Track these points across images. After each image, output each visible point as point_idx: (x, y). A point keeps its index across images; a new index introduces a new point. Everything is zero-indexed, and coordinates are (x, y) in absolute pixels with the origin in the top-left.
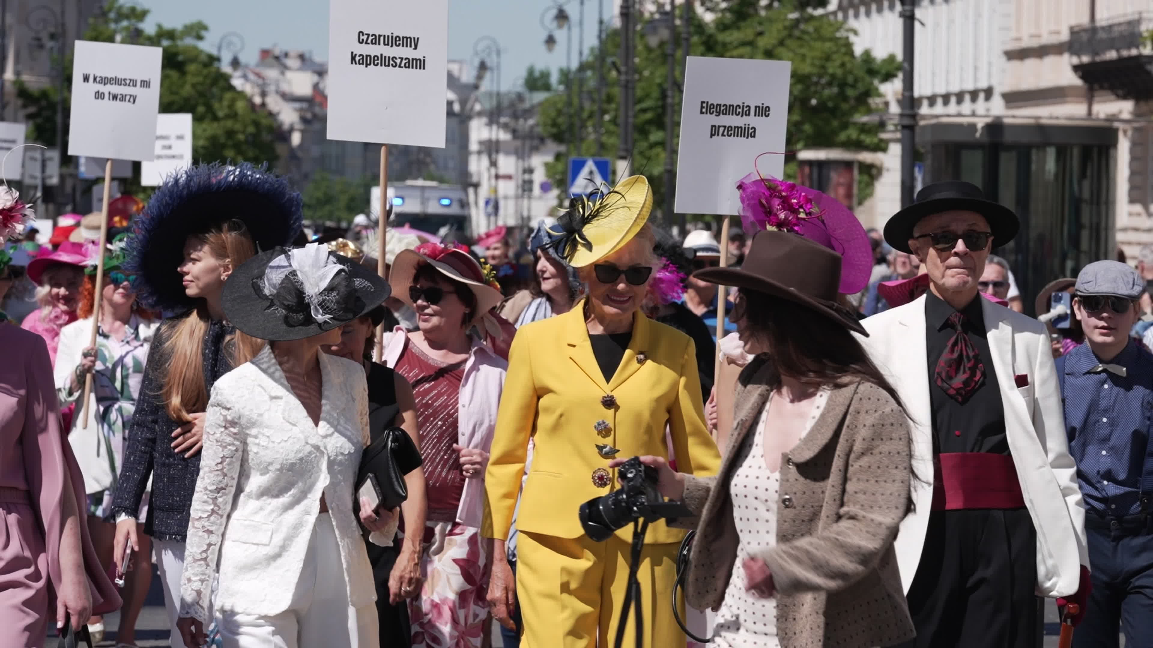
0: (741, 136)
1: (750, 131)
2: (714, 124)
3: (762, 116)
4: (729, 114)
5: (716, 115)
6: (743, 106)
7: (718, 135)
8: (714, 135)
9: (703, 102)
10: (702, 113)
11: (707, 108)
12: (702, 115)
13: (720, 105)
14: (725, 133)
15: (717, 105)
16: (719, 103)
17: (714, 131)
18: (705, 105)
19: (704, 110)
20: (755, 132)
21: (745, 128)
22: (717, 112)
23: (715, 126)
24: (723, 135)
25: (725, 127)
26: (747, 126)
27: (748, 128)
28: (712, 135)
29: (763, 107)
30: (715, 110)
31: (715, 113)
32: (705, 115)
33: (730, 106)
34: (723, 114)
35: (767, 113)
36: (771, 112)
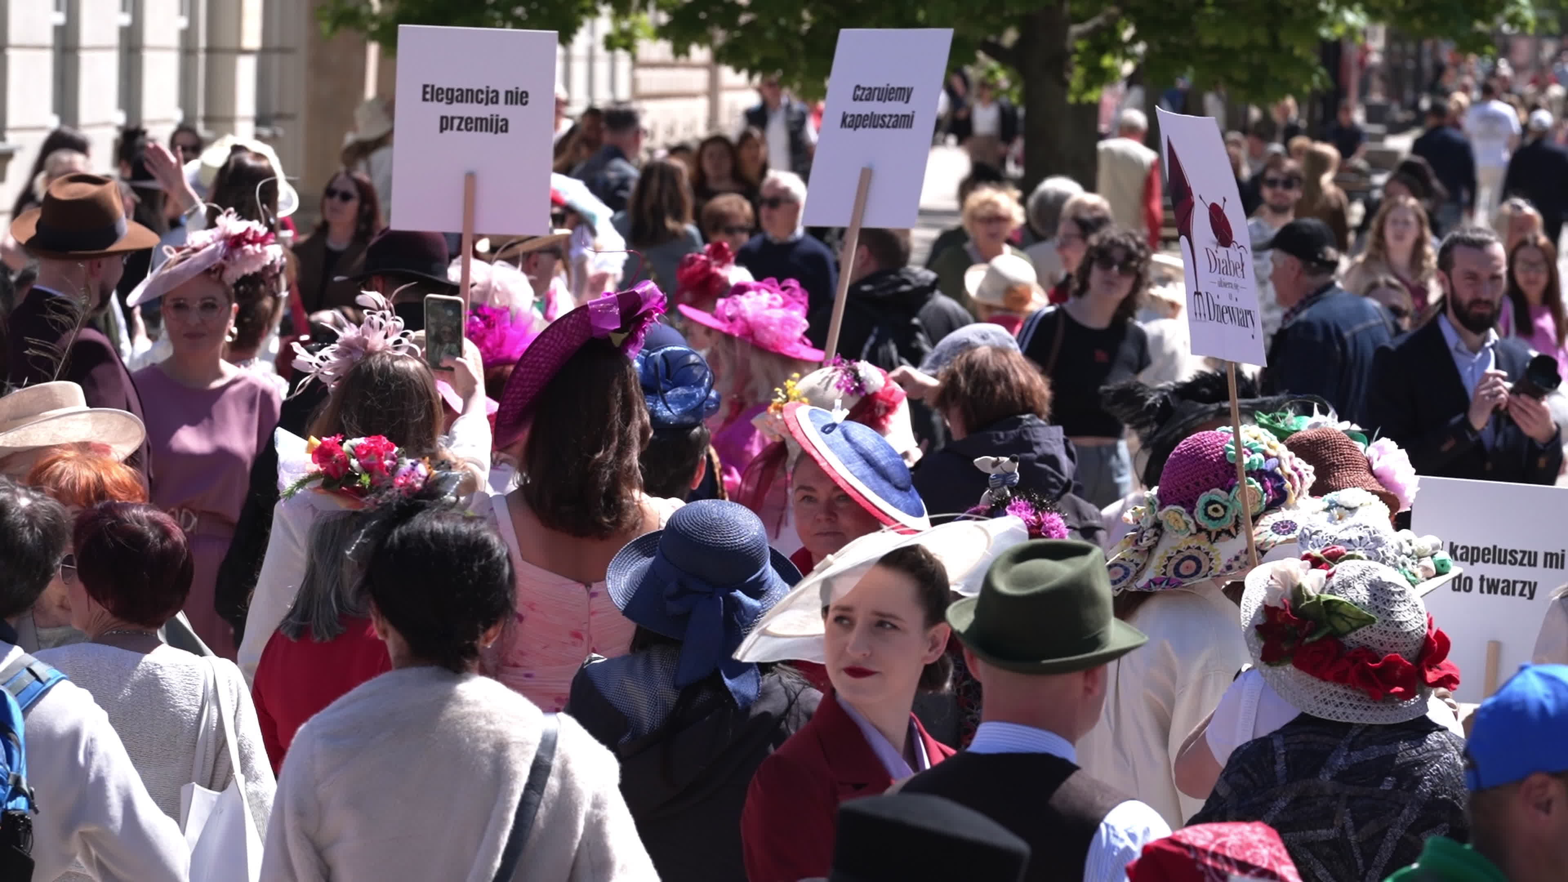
0: (486, 130)
1: (500, 124)
2: (444, 114)
3: (516, 103)
4: (467, 101)
5: (447, 103)
6: (487, 92)
7: (452, 129)
8: (446, 129)
9: (425, 86)
10: (425, 99)
11: (431, 93)
12: (426, 103)
13: (452, 90)
14: (463, 126)
15: (448, 90)
16: (450, 87)
17: (446, 123)
18: (429, 89)
19: (428, 96)
20: (507, 124)
21: (492, 120)
22: (447, 98)
23: (447, 118)
24: (459, 129)
25: (461, 118)
26: (495, 118)
27: (497, 120)
28: (442, 130)
29: (517, 93)
30: (444, 96)
31: (445, 100)
32: (429, 103)
33: (468, 90)
34: (457, 101)
35: (524, 100)
36: (530, 99)
